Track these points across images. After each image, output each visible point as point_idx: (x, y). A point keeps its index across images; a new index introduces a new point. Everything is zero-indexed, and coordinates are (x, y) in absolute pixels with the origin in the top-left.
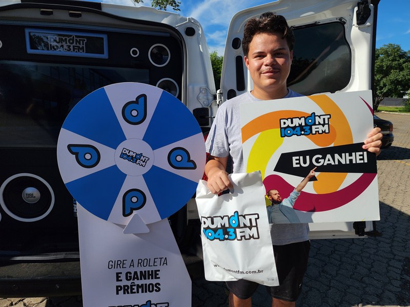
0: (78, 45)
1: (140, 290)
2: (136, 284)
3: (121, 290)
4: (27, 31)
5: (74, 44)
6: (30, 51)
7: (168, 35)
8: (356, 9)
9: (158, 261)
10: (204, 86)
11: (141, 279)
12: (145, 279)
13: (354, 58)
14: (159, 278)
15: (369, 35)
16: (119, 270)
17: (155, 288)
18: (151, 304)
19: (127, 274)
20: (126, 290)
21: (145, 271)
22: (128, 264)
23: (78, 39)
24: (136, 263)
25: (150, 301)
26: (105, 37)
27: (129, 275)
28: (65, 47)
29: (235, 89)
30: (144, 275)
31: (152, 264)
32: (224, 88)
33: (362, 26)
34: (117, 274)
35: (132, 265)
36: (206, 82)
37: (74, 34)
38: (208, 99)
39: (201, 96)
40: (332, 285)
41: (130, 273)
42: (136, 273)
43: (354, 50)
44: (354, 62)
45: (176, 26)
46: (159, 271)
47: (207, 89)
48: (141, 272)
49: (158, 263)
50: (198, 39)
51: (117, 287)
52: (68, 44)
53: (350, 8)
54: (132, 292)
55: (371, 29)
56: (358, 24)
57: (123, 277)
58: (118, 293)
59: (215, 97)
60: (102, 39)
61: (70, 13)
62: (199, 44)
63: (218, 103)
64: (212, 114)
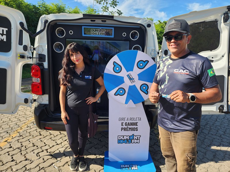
1: (130, 130)
2: (129, 127)
3: (123, 129)
4: (83, 27)
5: (101, 32)
6: (83, 35)
7: (139, 27)
8: (223, 16)
9: (137, 119)
10: (153, 48)
11: (131, 126)
12: (132, 126)
14: (137, 125)
16: (123, 121)
17: (136, 129)
18: (134, 136)
19: (125, 123)
20: (125, 129)
21: (132, 123)
22: (126, 119)
23: (102, 30)
24: (129, 119)
25: (134, 134)
26: (113, 29)
28: (97, 33)
30: (132, 124)
31: (135, 120)
32: (163, 49)
33: (225, 23)
34: (122, 123)
35: (128, 120)
36: (155, 46)
37: (101, 28)
38: (155, 54)
39: (152, 52)
40: (206, 137)
41: (127, 123)
42: (129, 123)
43: (221, 33)
44: (221, 38)
45: (143, 24)
46: (138, 123)
47: (155, 50)
48: (131, 123)
49: (137, 120)
50: (152, 29)
51: (122, 128)
53: (220, 15)
54: (127, 131)
57: (124, 124)
58: (122, 131)
59: (158, 53)
61: (102, 21)
62: (152, 31)
63: (160, 56)
64: (156, 60)
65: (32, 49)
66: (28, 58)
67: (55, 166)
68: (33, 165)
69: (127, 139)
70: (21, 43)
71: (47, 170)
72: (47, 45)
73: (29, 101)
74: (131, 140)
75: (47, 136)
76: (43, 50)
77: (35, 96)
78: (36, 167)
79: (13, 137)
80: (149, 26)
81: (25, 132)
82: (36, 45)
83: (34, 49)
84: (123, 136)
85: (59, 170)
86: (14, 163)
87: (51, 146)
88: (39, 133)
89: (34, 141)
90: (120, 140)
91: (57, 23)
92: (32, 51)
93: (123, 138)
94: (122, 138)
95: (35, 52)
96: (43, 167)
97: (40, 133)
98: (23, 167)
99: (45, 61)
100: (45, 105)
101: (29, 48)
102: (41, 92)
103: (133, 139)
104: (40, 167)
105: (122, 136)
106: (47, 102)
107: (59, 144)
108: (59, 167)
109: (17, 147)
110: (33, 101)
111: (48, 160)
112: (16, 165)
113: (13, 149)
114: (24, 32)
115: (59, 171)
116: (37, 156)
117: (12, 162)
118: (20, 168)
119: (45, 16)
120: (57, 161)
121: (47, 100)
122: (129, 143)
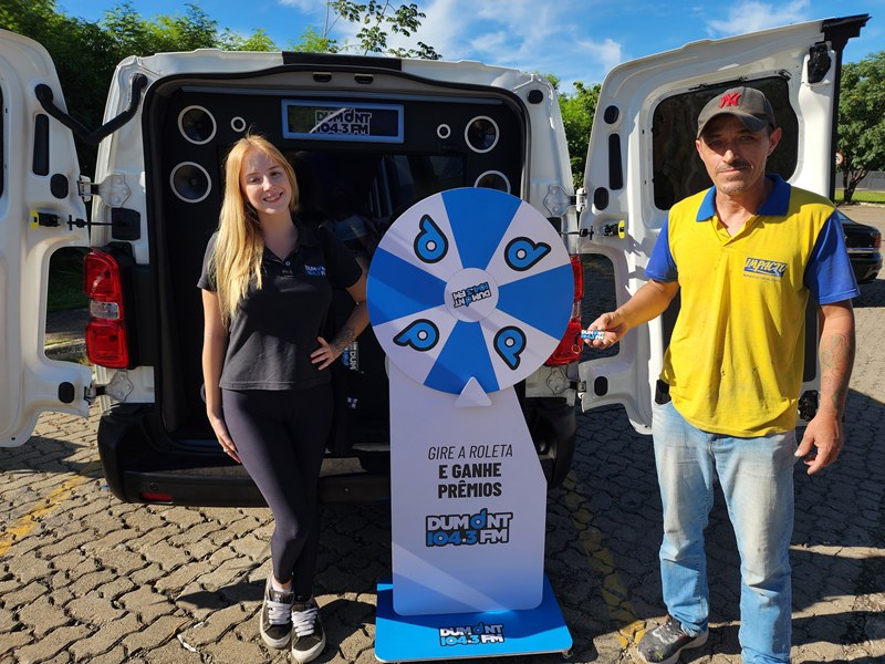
0: (359, 123)
1: (472, 492)
2: (467, 483)
3: (445, 491)
4: (285, 104)
5: (354, 122)
6: (287, 135)
7: (500, 102)
8: (807, 58)
9: (499, 449)
10: (554, 183)
11: (474, 476)
12: (480, 476)
13: (803, 133)
14: (499, 475)
15: (827, 100)
16: (443, 462)
17: (494, 490)
18: (487, 514)
19: (454, 467)
20: (453, 491)
21: (480, 465)
22: (456, 452)
23: (359, 114)
24: (467, 453)
25: (486, 509)
26: (400, 109)
27: (457, 469)
28: (340, 127)
29: (607, 186)
30: (478, 470)
31: (490, 453)
32: (589, 184)
33: (815, 85)
34: (441, 467)
35: (462, 454)
36: (559, 176)
37: (353, 106)
38: (561, 204)
39: (550, 199)
41: (459, 467)
42: (467, 466)
43: (803, 121)
44: (803, 140)
45: (514, 89)
46: (500, 464)
47: (560, 188)
48: (475, 465)
49: (498, 453)
50: (547, 108)
51: (440, 487)
52: (345, 122)
53: (796, 54)
54: (460, 496)
55: (831, 90)
56: (810, 82)
57: (448, 472)
58: (440, 497)
59: (573, 200)
60: (397, 112)
61: (356, 78)
62: (549, 116)
63: (578, 209)
64: (566, 227)
65: (88, 189)
66: (70, 223)
67: (184, 641)
68: (98, 643)
69: (461, 529)
70: (41, 166)
71: (156, 658)
72: (143, 174)
73: (79, 393)
74: (475, 532)
75: (151, 530)
76: (129, 193)
77: (100, 375)
78: (110, 649)
79: (18, 538)
80: (536, 97)
81: (65, 516)
82: (102, 172)
83: (95, 190)
84: (447, 518)
85: (202, 656)
86: (22, 636)
87: (167, 568)
88: (119, 521)
89: (101, 549)
90: (434, 532)
91: (184, 89)
92: (88, 199)
93: (447, 524)
94: (441, 523)
95: (97, 200)
96: (140, 649)
97: (124, 521)
98: (60, 651)
99: (139, 237)
100: (141, 408)
101: (73, 187)
102: (123, 357)
103: (485, 528)
104: (126, 649)
105: (443, 519)
106: (150, 398)
107: (198, 557)
108: (202, 645)
109: (34, 573)
110: (93, 393)
111: (156, 619)
112: (30, 643)
113: (18, 585)
114: (54, 123)
115: (203, 660)
116: (115, 607)
117: (14, 634)
118: (48, 655)
119: (135, 63)
120: (193, 624)
121: (149, 389)
122: (469, 541)
